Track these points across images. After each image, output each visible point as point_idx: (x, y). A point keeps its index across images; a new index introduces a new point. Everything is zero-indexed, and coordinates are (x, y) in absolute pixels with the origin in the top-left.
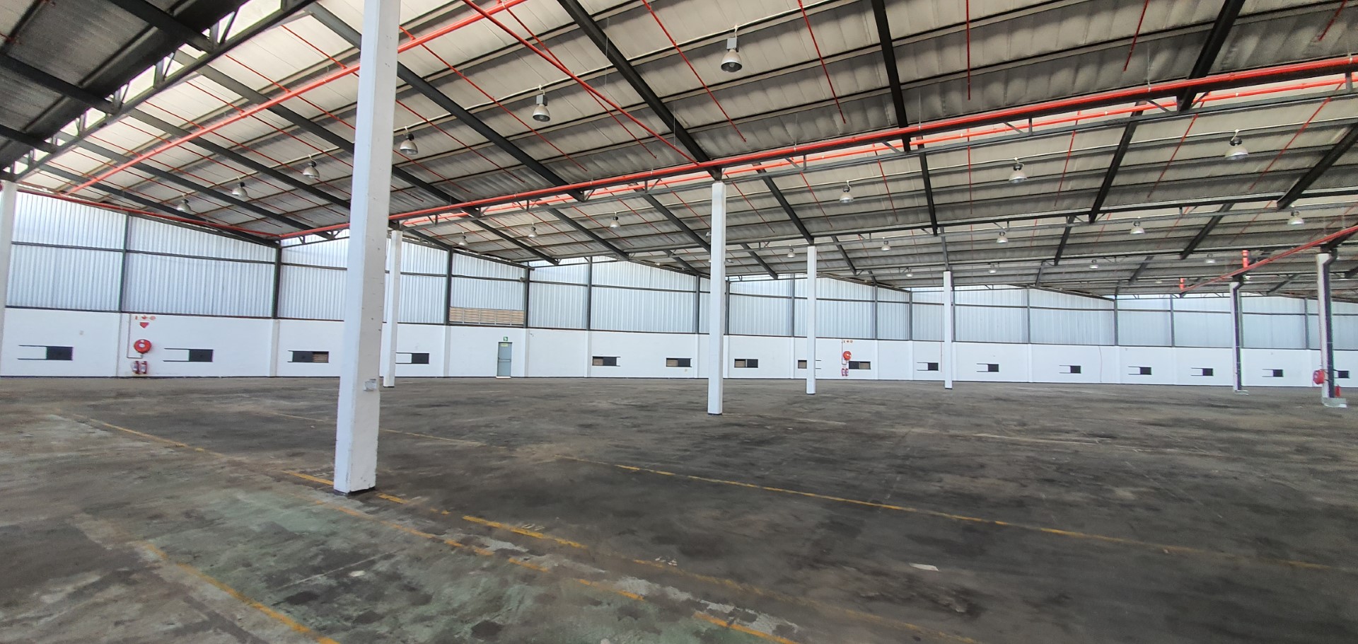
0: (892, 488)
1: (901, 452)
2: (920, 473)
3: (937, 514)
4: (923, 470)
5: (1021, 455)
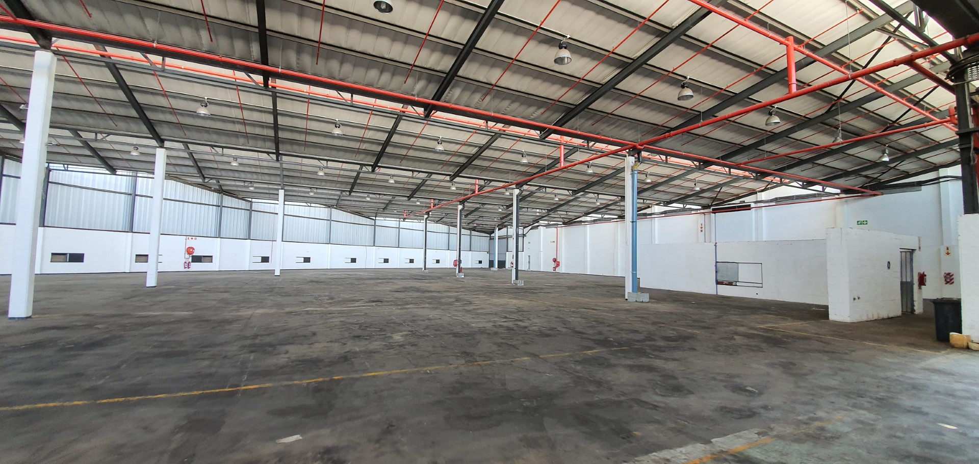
0: (247, 368)
1: (249, 333)
2: (270, 349)
3: (290, 383)
4: (271, 345)
5: (336, 321)
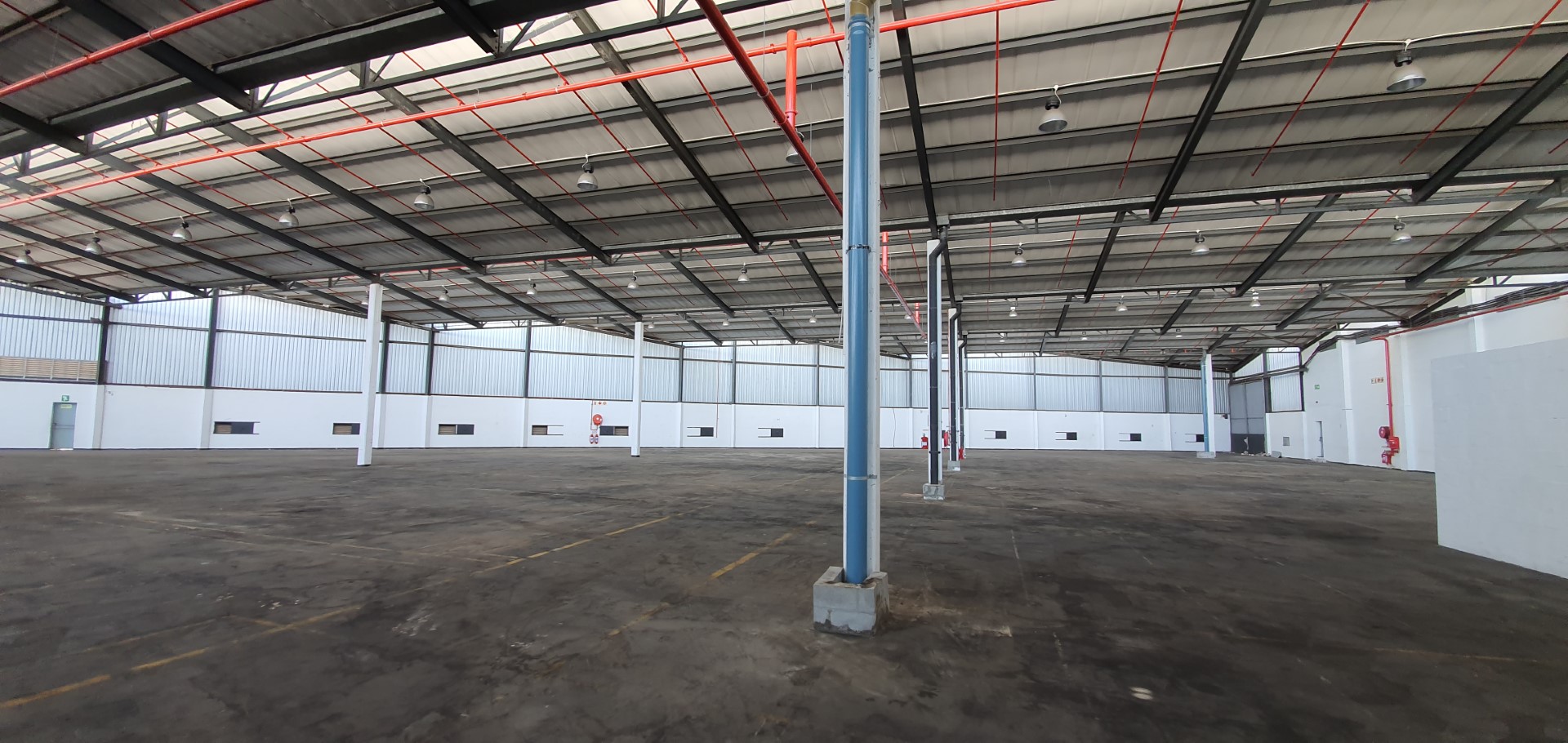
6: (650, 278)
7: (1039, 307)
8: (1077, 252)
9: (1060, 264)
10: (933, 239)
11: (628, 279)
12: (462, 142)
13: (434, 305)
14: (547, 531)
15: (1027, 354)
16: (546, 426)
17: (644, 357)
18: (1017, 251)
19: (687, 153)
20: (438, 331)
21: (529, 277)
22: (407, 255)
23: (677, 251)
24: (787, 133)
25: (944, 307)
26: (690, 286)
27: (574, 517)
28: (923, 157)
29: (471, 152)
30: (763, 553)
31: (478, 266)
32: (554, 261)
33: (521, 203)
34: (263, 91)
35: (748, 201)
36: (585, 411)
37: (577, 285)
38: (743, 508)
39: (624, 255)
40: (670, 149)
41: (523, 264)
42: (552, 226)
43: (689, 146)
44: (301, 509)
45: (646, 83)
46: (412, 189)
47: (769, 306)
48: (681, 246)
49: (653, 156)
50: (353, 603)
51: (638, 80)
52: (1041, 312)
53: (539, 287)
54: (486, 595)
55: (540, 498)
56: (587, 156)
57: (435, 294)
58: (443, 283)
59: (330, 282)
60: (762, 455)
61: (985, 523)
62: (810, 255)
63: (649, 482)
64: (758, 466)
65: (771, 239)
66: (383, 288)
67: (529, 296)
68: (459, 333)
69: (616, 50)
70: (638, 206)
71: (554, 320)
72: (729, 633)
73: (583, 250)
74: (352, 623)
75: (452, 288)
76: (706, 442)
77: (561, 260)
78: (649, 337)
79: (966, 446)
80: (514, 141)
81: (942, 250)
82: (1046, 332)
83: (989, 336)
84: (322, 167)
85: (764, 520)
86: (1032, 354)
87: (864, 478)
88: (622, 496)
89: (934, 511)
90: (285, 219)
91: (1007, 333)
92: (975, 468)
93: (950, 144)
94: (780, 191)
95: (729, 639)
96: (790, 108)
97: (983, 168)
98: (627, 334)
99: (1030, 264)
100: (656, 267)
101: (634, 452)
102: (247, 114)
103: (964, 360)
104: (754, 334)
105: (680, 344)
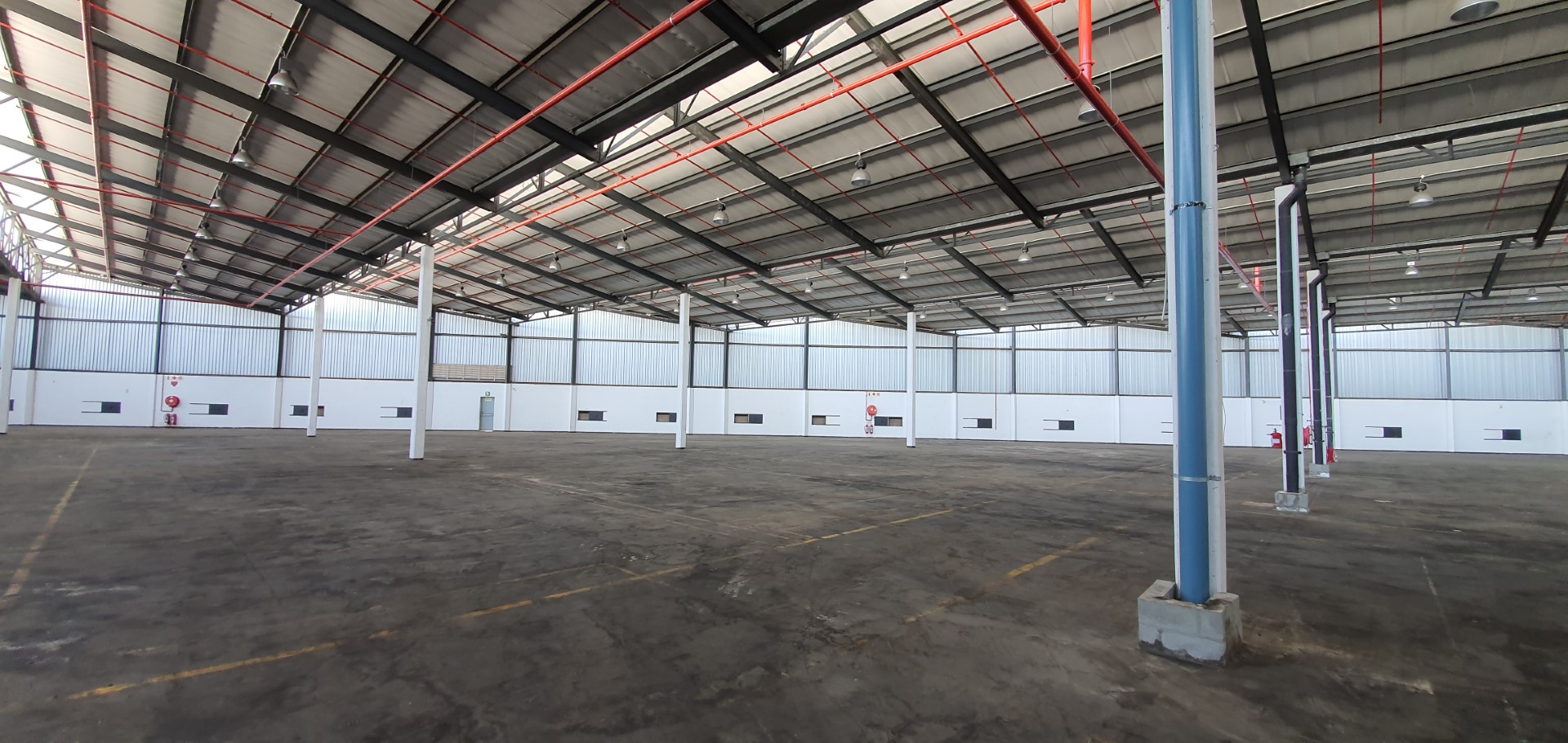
6: (921, 267)
7: (1455, 259)
8: (1516, 179)
9: (1489, 198)
10: (1284, 184)
11: (900, 270)
12: (750, 159)
13: (728, 308)
14: (835, 514)
15: (1434, 324)
16: (824, 417)
17: (917, 348)
18: (1417, 186)
19: (960, 132)
20: (732, 331)
21: (807, 276)
22: (708, 266)
23: (951, 236)
24: (1082, 88)
25: (1303, 270)
26: (964, 272)
27: (859, 503)
28: (1267, 83)
29: (758, 167)
30: (1063, 556)
31: (764, 270)
32: (828, 259)
33: (800, 207)
34: (606, 143)
35: (1032, 172)
36: (860, 401)
37: (850, 280)
38: (1035, 506)
39: (897, 246)
40: (944, 131)
41: (801, 264)
42: (828, 226)
43: (963, 125)
44: (640, 482)
45: (917, 69)
46: (710, 208)
47: (1055, 286)
48: (954, 231)
49: (926, 141)
50: (687, 563)
51: (910, 67)
52: (1459, 265)
53: (816, 285)
54: (790, 568)
55: (824, 484)
56: (859, 153)
57: (729, 298)
58: (735, 288)
59: (652, 295)
60: (1049, 449)
61: (1377, 546)
62: (1106, 224)
63: (928, 473)
64: (1047, 461)
65: (1058, 211)
66: (690, 297)
67: (808, 294)
68: (749, 332)
69: (888, 42)
70: (910, 195)
71: (829, 315)
72: (1035, 639)
73: (857, 245)
74: (688, 579)
75: (741, 292)
76: (984, 434)
77: (835, 258)
78: (921, 327)
79: (1337, 446)
80: (794, 151)
81: (1299, 197)
82: (1469, 292)
83: (1369, 302)
84: (644, 200)
85: (1061, 520)
86: (1443, 324)
87: (1203, 480)
88: (901, 486)
89: (1294, 525)
90: (621, 246)
91: (1401, 297)
92: (1352, 474)
93: (1308, 60)
94: (1070, 155)
95: (1035, 644)
96: (1085, 59)
97: (1364, 83)
98: (899, 325)
99: (1437, 202)
100: (927, 255)
101: (909, 443)
102: (597, 164)
103: (1331, 335)
104: (1036, 317)
105: (954, 332)
